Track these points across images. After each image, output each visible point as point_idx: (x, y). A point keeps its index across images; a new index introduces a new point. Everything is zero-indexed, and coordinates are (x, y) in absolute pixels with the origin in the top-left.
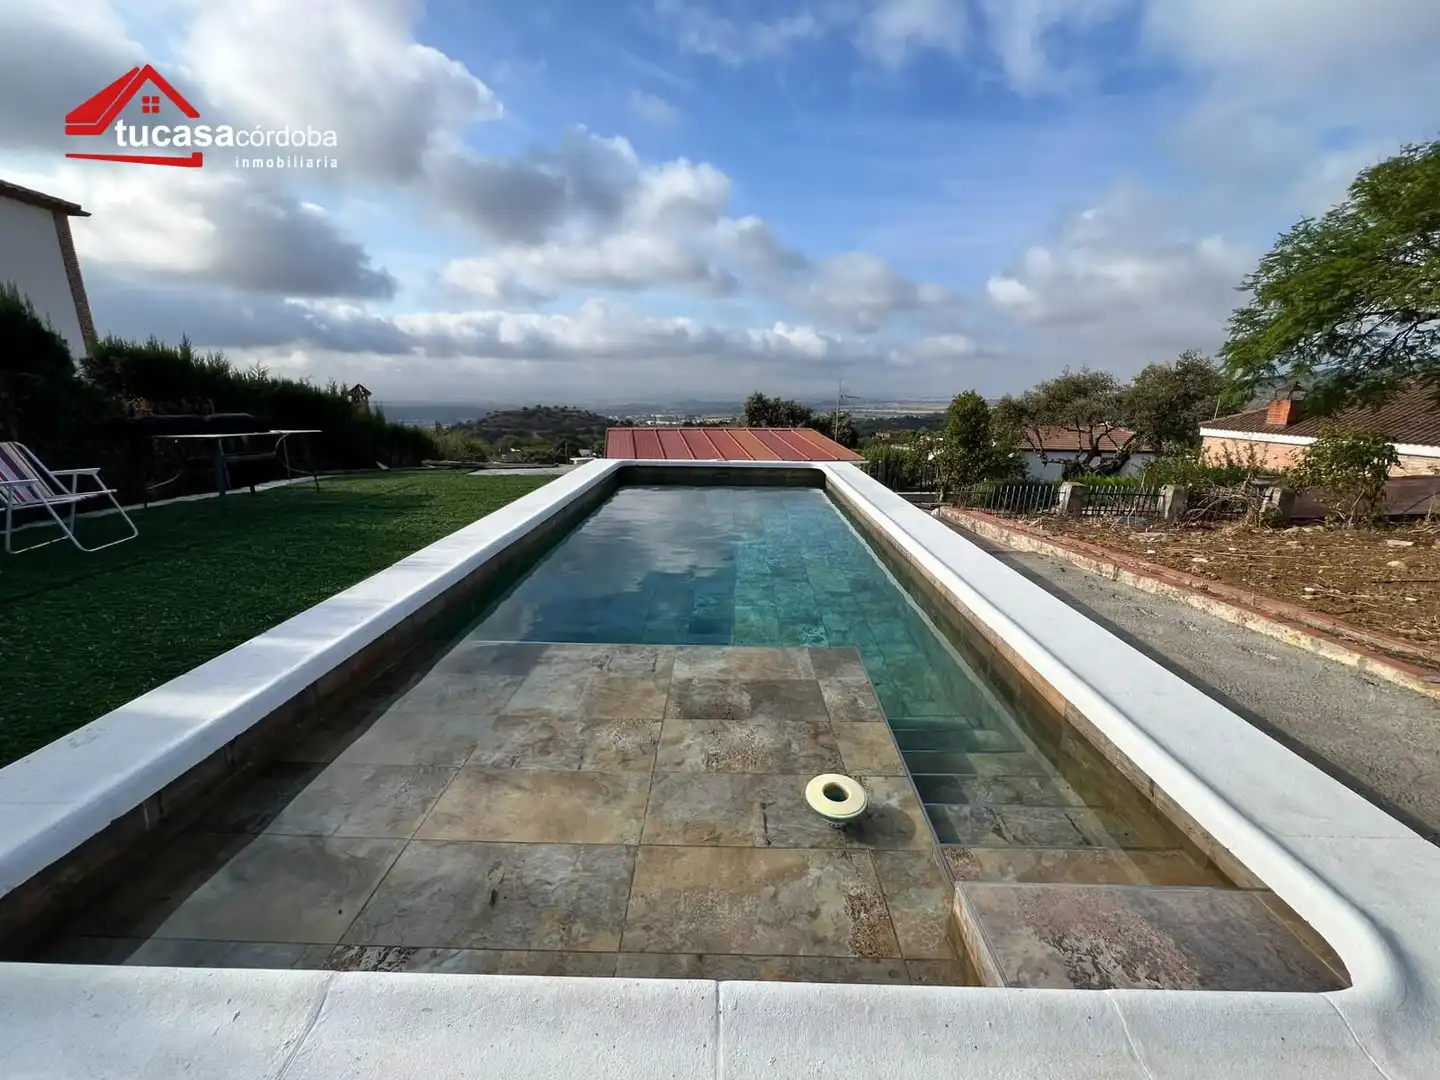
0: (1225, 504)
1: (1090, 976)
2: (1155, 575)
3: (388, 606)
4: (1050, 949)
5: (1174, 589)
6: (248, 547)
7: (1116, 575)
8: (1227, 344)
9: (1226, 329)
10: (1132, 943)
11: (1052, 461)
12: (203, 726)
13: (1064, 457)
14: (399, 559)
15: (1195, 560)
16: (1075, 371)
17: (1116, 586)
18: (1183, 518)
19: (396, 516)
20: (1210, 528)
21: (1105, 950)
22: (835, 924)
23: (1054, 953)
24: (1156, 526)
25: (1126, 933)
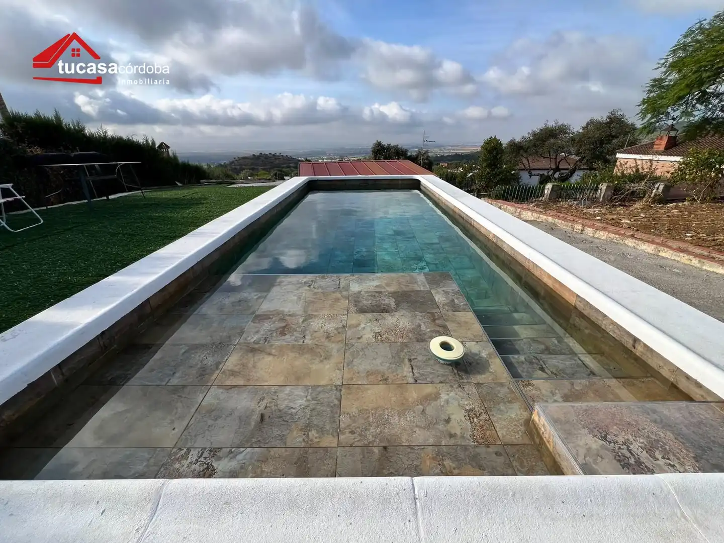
0: (633, 193)
1: (628, 458)
2: (604, 229)
4: (601, 442)
5: (617, 236)
6: (105, 227)
7: (582, 230)
8: (644, 100)
9: (644, 91)
10: (648, 437)
11: (535, 175)
12: (80, 327)
13: (541, 172)
14: (191, 231)
15: (623, 221)
16: (551, 124)
17: (583, 236)
18: (611, 200)
19: (188, 208)
20: (625, 206)
21: (633, 441)
22: (460, 426)
23: (603, 444)
24: (596, 205)
25: (643, 431)
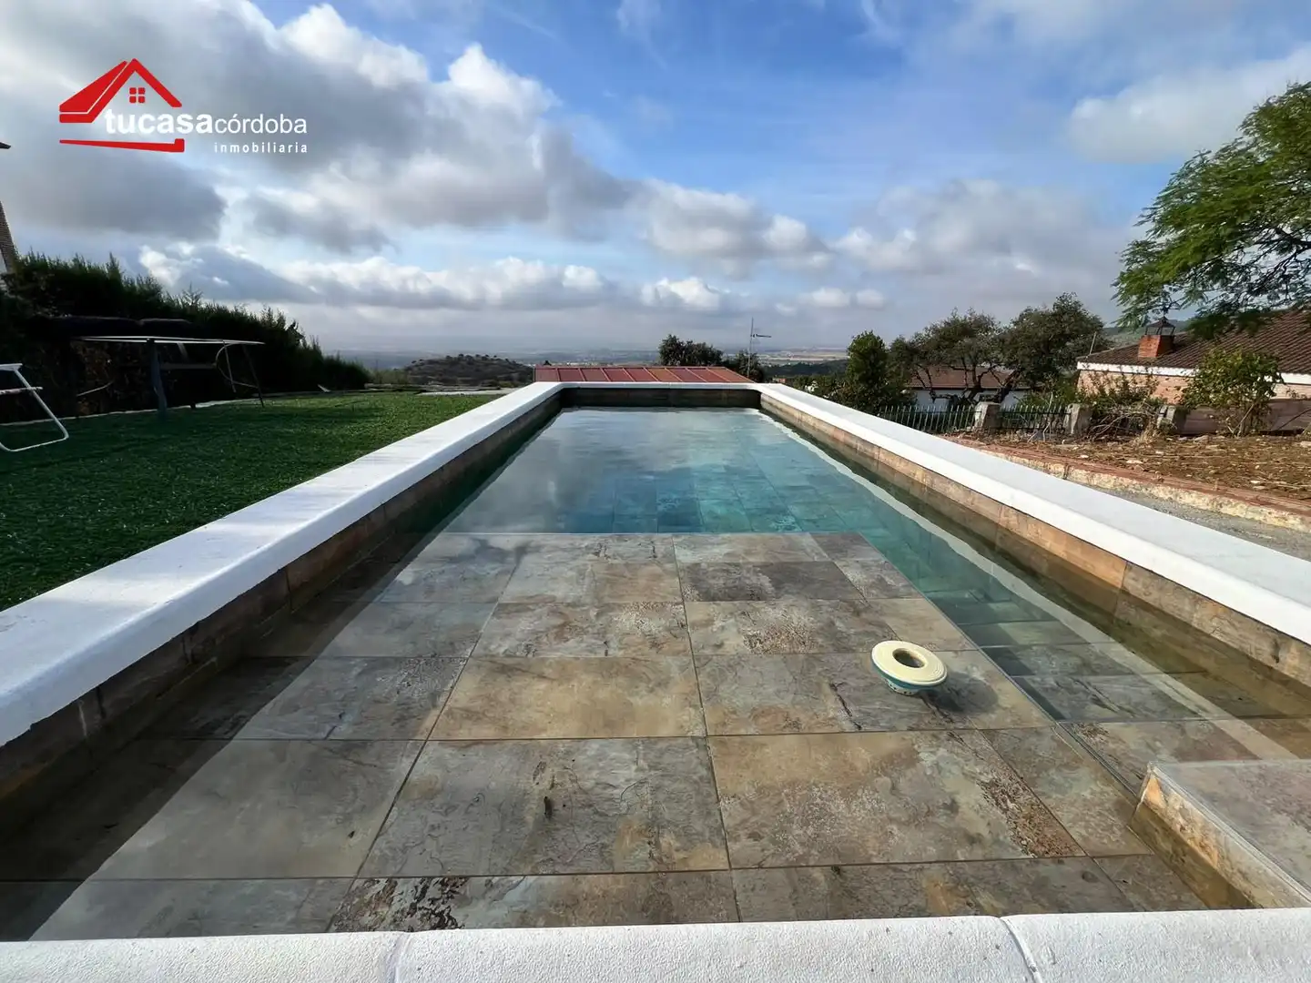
0: (1126, 420)
3: (358, 493)
6: (193, 447)
8: (1123, 274)
9: (1121, 261)
11: (941, 397)
13: (952, 393)
14: (361, 455)
15: (1130, 462)
16: (962, 315)
20: (1120, 440)
